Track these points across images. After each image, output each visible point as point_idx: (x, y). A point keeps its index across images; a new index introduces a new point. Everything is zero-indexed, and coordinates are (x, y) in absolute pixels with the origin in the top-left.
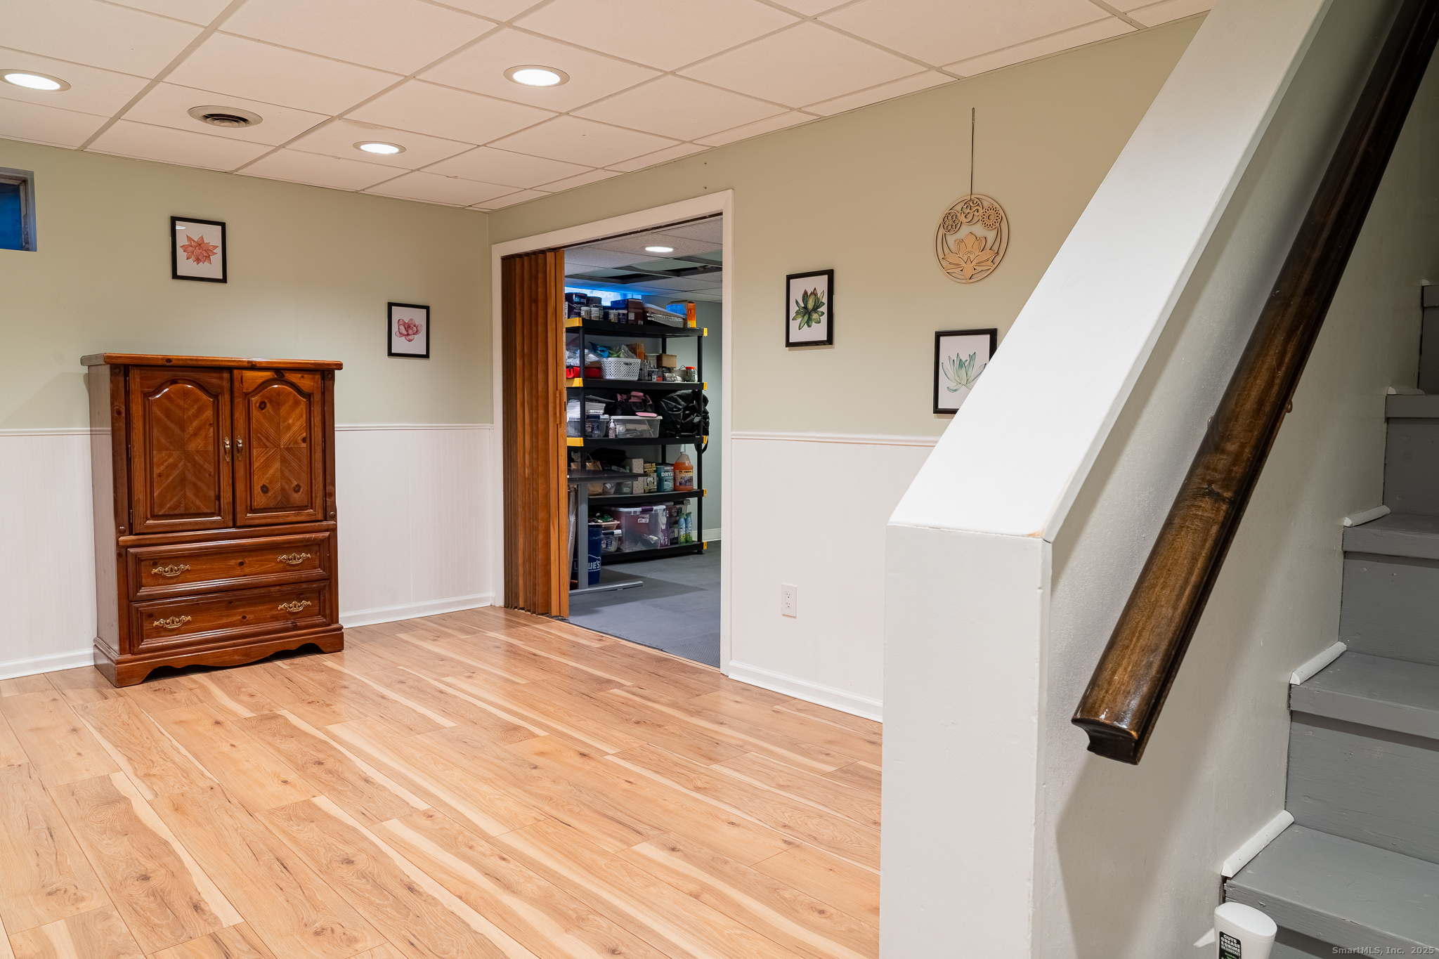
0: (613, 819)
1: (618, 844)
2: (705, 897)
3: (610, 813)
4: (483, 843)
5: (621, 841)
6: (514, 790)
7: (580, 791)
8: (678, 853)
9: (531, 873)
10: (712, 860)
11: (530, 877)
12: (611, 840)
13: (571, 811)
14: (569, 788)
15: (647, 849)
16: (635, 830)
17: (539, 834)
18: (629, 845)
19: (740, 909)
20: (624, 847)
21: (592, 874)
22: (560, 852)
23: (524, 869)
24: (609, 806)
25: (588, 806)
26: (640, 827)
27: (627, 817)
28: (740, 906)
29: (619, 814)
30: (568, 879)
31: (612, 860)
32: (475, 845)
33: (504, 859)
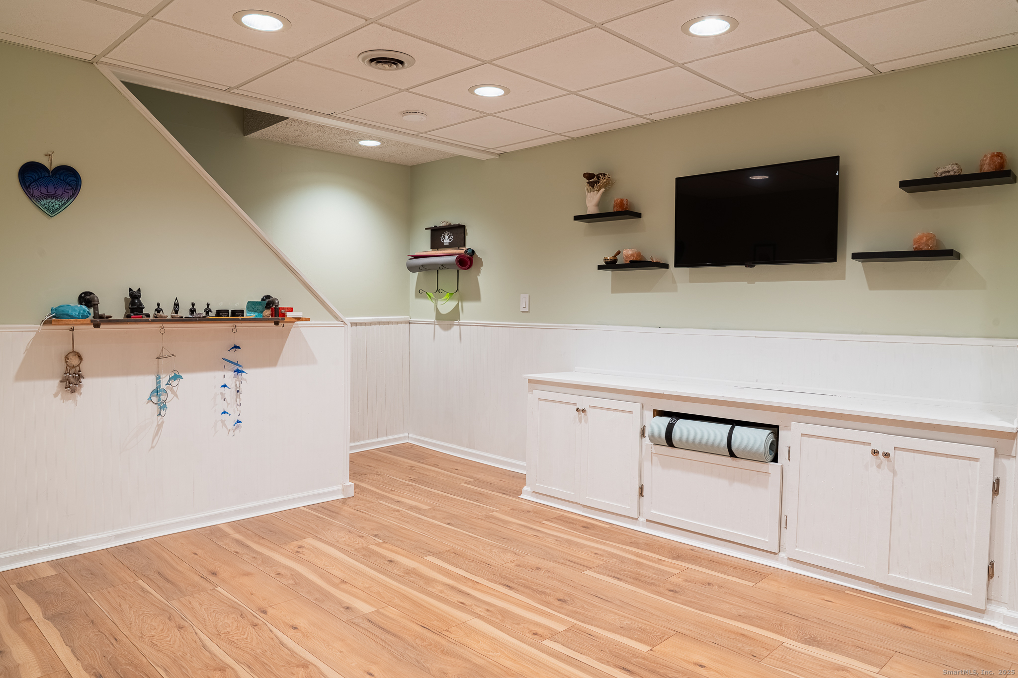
0: (388, 632)
1: (386, 613)
2: (337, 581)
3: (390, 637)
4: (482, 614)
5: (383, 615)
6: (479, 661)
7: (417, 661)
8: (345, 605)
9: (441, 595)
10: (324, 601)
11: (441, 593)
12: (391, 615)
13: (423, 640)
14: (428, 665)
15: (365, 608)
16: (372, 622)
17: (443, 620)
18: (377, 611)
19: (322, 576)
20: (381, 610)
21: (403, 594)
22: (425, 607)
23: (446, 597)
24: (391, 644)
25: (409, 645)
26: (367, 625)
27: (377, 634)
28: (321, 577)
29: (383, 637)
30: (417, 591)
31: (390, 601)
32: (486, 612)
33: (462, 603)
